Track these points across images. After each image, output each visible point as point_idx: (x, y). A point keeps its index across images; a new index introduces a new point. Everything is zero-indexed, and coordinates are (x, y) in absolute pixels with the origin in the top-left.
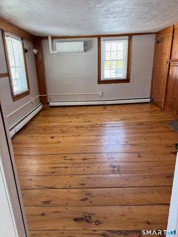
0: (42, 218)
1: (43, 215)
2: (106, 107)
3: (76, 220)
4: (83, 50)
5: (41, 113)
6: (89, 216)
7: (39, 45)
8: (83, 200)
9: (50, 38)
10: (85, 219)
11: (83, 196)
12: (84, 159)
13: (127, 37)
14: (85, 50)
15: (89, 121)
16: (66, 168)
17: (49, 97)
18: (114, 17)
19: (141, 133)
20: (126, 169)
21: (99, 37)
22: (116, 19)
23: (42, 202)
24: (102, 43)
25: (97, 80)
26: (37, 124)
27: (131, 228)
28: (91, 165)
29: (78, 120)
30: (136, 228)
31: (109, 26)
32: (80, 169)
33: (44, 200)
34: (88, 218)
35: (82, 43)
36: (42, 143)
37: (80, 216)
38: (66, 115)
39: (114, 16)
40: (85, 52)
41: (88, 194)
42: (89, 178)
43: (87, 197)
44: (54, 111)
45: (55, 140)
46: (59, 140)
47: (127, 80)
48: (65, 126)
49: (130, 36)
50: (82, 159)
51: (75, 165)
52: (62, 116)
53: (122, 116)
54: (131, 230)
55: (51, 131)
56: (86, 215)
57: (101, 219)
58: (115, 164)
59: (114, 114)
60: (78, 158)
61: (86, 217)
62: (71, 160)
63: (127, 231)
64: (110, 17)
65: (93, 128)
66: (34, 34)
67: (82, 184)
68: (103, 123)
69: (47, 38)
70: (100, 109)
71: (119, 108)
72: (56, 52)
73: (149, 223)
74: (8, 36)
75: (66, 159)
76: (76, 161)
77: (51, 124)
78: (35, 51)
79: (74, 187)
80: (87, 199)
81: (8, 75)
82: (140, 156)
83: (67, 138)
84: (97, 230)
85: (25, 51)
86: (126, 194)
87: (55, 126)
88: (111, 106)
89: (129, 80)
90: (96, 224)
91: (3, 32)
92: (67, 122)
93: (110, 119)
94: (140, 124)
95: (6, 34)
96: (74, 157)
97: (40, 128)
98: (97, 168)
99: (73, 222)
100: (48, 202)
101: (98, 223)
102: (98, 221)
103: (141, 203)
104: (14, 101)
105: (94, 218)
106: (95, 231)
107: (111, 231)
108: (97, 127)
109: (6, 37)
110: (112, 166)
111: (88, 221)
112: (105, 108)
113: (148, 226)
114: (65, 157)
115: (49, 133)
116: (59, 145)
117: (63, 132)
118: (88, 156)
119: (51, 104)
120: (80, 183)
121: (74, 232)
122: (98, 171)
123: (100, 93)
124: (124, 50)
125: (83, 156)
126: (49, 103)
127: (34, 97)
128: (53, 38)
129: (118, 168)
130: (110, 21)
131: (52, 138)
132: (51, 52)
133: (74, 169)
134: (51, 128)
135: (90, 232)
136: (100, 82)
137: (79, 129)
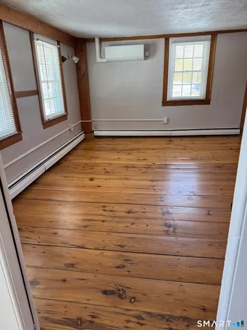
0: (63, 285)
1: (64, 281)
2: (172, 139)
3: (105, 292)
4: (143, 57)
5: (82, 146)
6: (123, 290)
7: (82, 51)
8: (118, 267)
9: (97, 41)
10: (117, 293)
11: (120, 262)
12: (129, 212)
13: (209, 37)
14: (146, 57)
15: (144, 160)
16: (103, 221)
17: (94, 124)
18: (185, 8)
19: (218, 180)
20: (186, 231)
21: (167, 38)
22: (188, 10)
23: (66, 265)
24: (171, 46)
25: (162, 100)
26: (75, 160)
27: (178, 313)
28: (137, 221)
29: (130, 157)
30: (185, 314)
31: (180, 21)
32: (121, 225)
33: (69, 262)
34: (121, 292)
35: (141, 47)
36: (78, 187)
37: (111, 289)
38: (114, 150)
39: (184, 6)
40: (145, 59)
41: (126, 260)
42: (131, 238)
43: (124, 263)
44: (99, 143)
45: (95, 183)
46: (101, 184)
47: (206, 101)
48: (111, 164)
49: (214, 35)
50: (126, 212)
51: (116, 219)
52: (109, 150)
53: (194, 154)
54: (178, 315)
55: (92, 171)
56: (120, 287)
57: (139, 296)
58: (171, 222)
59: (182, 151)
60: (121, 210)
61: (119, 290)
62: (111, 211)
63: (171, 316)
64: (180, 8)
65: (149, 170)
66: (75, 35)
67: (121, 246)
68: (165, 163)
69: (93, 40)
70: (163, 143)
71: (190, 142)
72: (104, 60)
73: (204, 310)
74: (38, 40)
75: (104, 210)
76: (117, 214)
77: (92, 161)
78: (76, 59)
79: (110, 248)
80: (124, 267)
81: (37, 92)
82: (209, 214)
83: (111, 181)
84: (130, 310)
85: (62, 59)
86: (180, 266)
87: (97, 164)
88: (179, 139)
89: (210, 101)
90: (131, 302)
91: (31, 34)
92: (114, 160)
93: (175, 158)
94: (219, 167)
95: (35, 36)
96: (117, 208)
97: (78, 165)
98: (145, 226)
99: (101, 295)
100: (72, 265)
101: (133, 300)
102: (134, 298)
103: (198, 280)
104: (44, 128)
105: (129, 294)
106: (127, 310)
107: (149, 313)
108: (154, 168)
109: (35, 41)
110: (166, 225)
111: (120, 296)
112: (170, 141)
113: (202, 313)
114: (104, 207)
115: (88, 173)
116: (99, 190)
117: (107, 172)
118: (135, 208)
119: (97, 133)
120: (119, 243)
121: (101, 308)
122: (145, 230)
123: (165, 120)
124: (203, 57)
125: (129, 207)
126: (93, 132)
127: (73, 123)
128: (102, 40)
129: (175, 228)
130: (180, 14)
131: (91, 180)
132: (99, 60)
133: (114, 224)
134: (92, 167)
135: (121, 311)
136: (166, 103)
137: (130, 169)
